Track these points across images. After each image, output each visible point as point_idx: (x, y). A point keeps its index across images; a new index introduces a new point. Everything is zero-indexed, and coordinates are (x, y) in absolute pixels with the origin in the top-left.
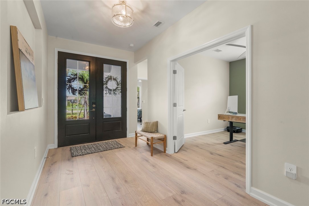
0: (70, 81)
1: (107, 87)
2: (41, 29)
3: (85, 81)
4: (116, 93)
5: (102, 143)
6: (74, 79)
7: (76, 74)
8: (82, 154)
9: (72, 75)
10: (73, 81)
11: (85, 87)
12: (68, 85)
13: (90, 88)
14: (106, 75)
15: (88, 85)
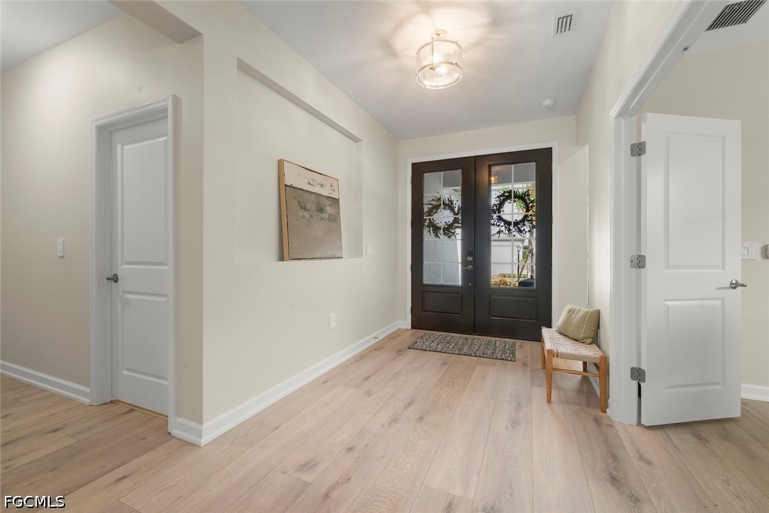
0: (430, 213)
1: (500, 218)
2: (361, 140)
3: (456, 210)
4: (522, 229)
5: (480, 341)
6: (437, 207)
7: (439, 199)
8: (427, 349)
9: (433, 200)
10: (436, 212)
11: (456, 220)
12: (426, 219)
13: (462, 223)
14: (496, 191)
15: (459, 217)
